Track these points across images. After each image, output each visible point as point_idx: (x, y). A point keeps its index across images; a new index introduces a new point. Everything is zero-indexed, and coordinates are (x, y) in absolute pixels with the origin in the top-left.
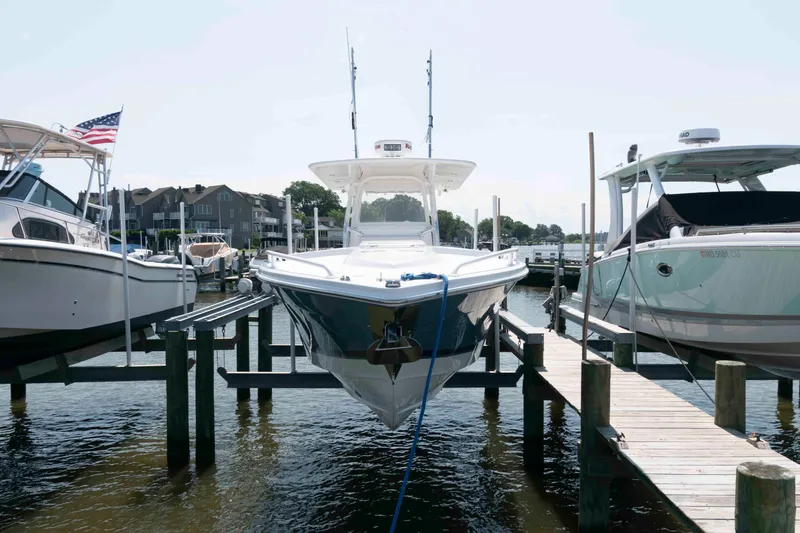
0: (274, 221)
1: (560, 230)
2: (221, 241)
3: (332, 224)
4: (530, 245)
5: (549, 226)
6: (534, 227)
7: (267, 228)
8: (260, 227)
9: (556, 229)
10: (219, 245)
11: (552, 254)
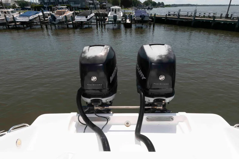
0: (91, 2)
1: (164, 3)
2: (66, 9)
3: (107, 2)
4: (156, 8)
5: (161, 3)
6: (157, 3)
7: (90, 4)
8: (88, 4)
9: (163, 3)
10: (65, 11)
11: (174, 13)
